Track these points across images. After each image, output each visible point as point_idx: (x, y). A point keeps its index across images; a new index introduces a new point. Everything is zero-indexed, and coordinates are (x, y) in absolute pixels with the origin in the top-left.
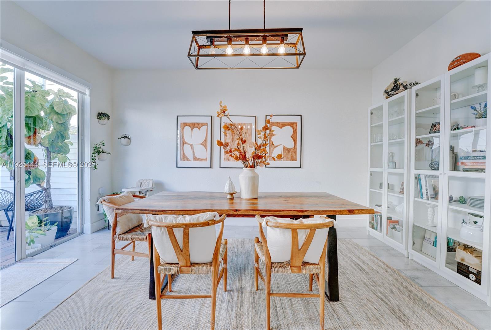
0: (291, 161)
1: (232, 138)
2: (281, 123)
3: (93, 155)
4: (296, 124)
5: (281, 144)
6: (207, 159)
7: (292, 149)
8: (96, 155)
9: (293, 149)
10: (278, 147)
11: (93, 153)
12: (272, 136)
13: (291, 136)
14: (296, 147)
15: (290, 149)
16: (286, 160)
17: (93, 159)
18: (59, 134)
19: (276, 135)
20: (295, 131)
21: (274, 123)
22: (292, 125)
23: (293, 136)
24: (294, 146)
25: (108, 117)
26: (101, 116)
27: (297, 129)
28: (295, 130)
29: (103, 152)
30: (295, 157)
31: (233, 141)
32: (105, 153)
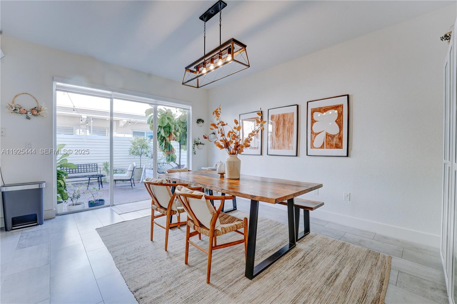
0: (335, 148)
1: (277, 128)
2: (323, 108)
3: (194, 146)
4: (342, 106)
5: (324, 131)
6: (258, 147)
7: (336, 135)
8: (196, 145)
9: (338, 135)
10: (320, 134)
11: (194, 145)
12: (313, 122)
13: (336, 121)
14: (341, 133)
15: (334, 136)
16: (329, 147)
17: (193, 148)
18: (184, 134)
19: (317, 121)
20: (340, 115)
21: (316, 108)
22: (336, 107)
23: (337, 121)
24: (338, 132)
25: (203, 121)
26: (199, 121)
27: (343, 112)
28: (340, 113)
29: (201, 144)
30: (340, 144)
31: (277, 131)
32: (203, 144)
